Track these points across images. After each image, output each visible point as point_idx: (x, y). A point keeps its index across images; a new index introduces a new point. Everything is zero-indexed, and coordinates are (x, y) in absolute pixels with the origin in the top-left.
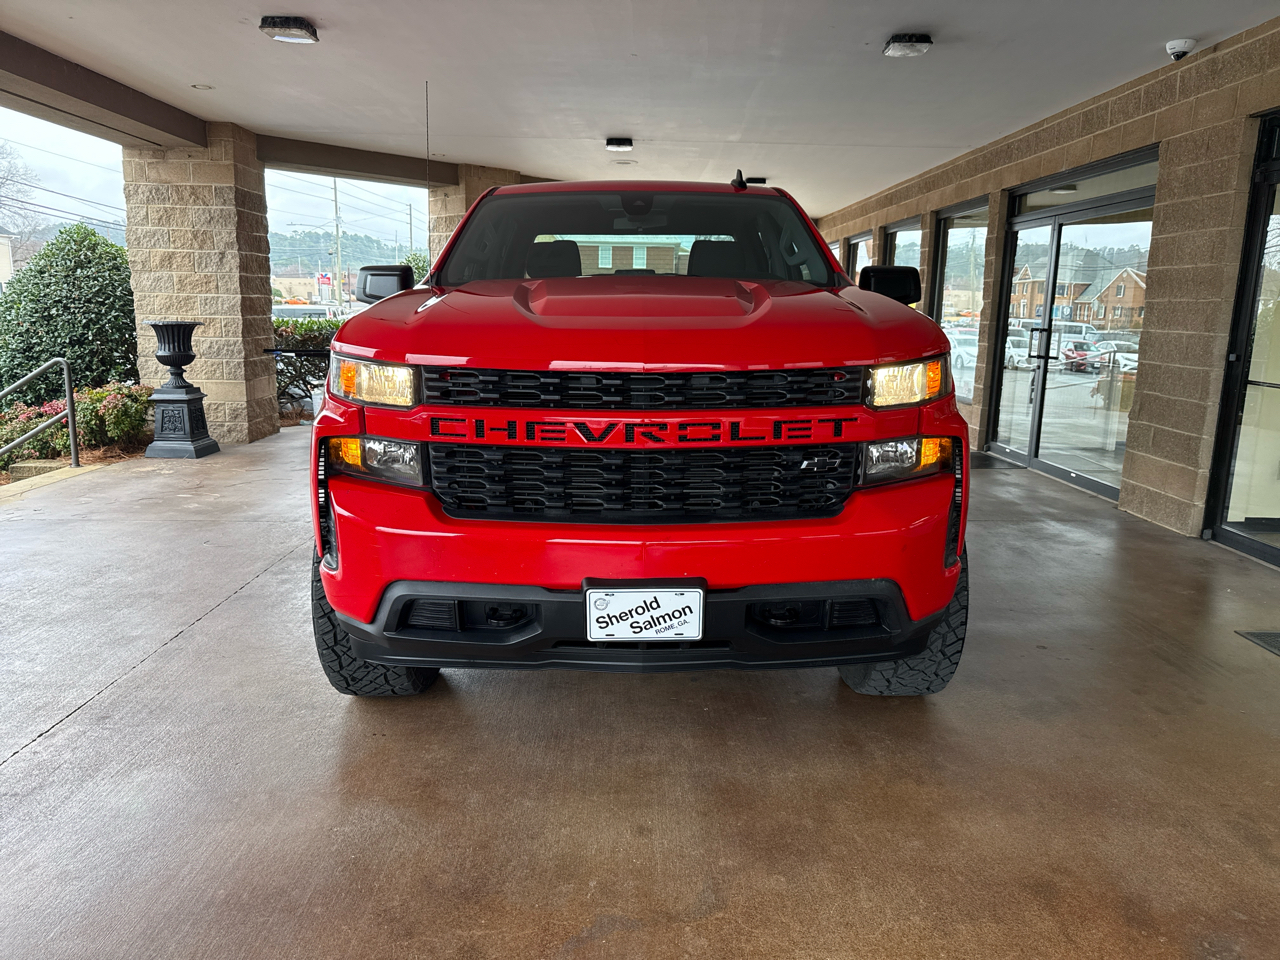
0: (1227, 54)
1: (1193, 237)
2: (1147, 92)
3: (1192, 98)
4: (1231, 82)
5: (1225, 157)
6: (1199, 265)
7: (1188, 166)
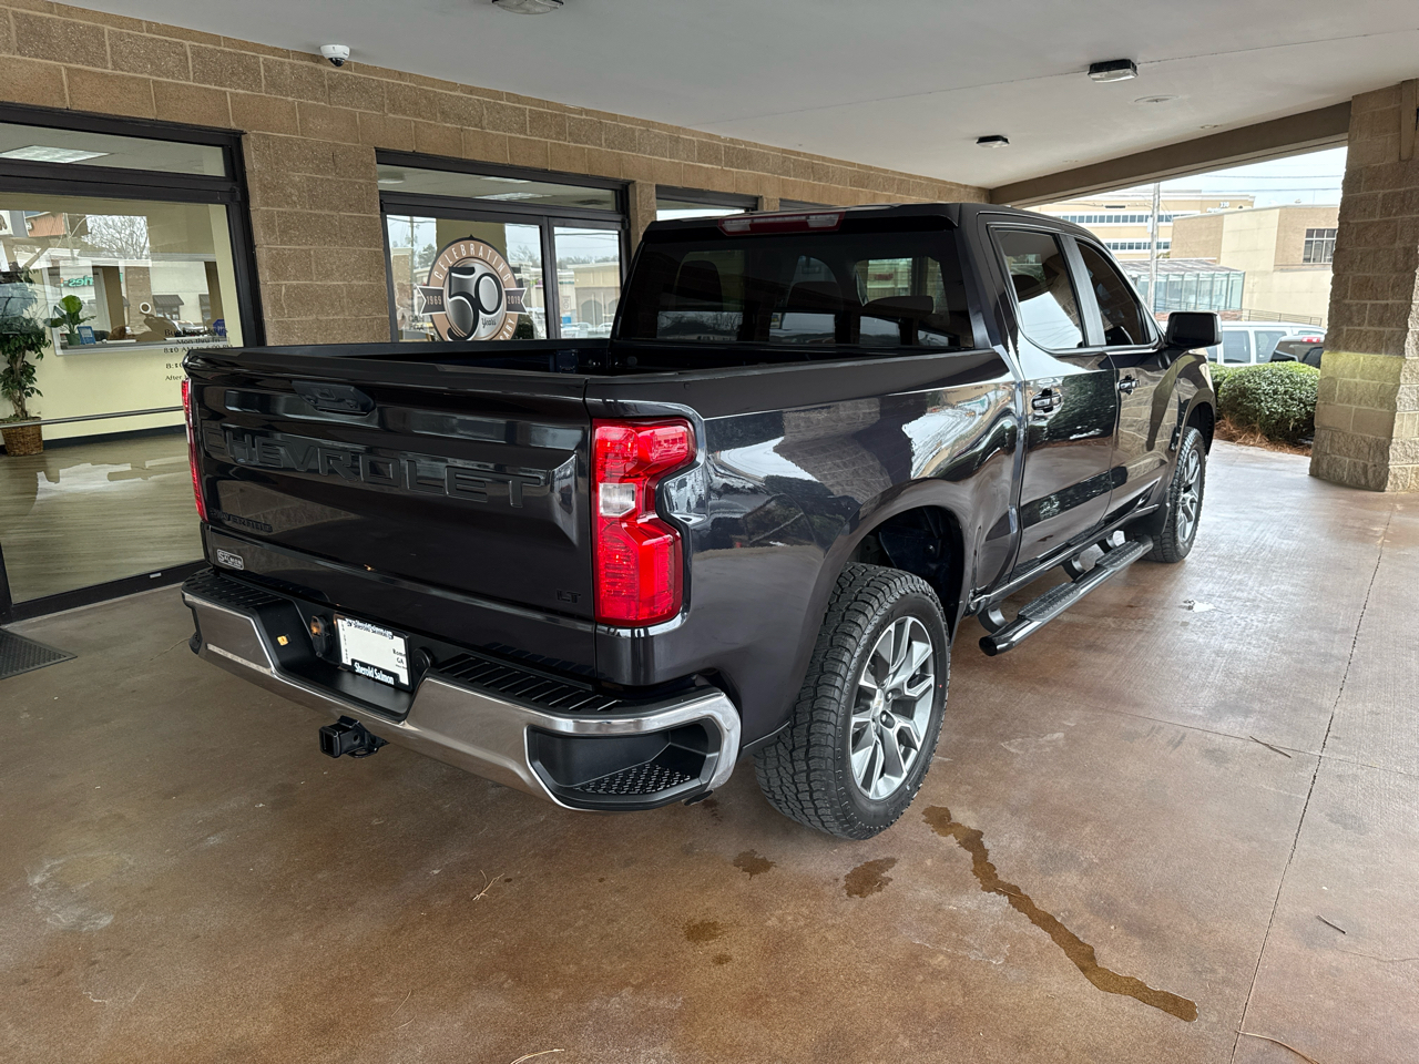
0: (334, 73)
1: (337, 253)
2: (197, 53)
3: (290, 99)
4: (346, 105)
5: (361, 181)
6: (355, 282)
7: (308, 175)
